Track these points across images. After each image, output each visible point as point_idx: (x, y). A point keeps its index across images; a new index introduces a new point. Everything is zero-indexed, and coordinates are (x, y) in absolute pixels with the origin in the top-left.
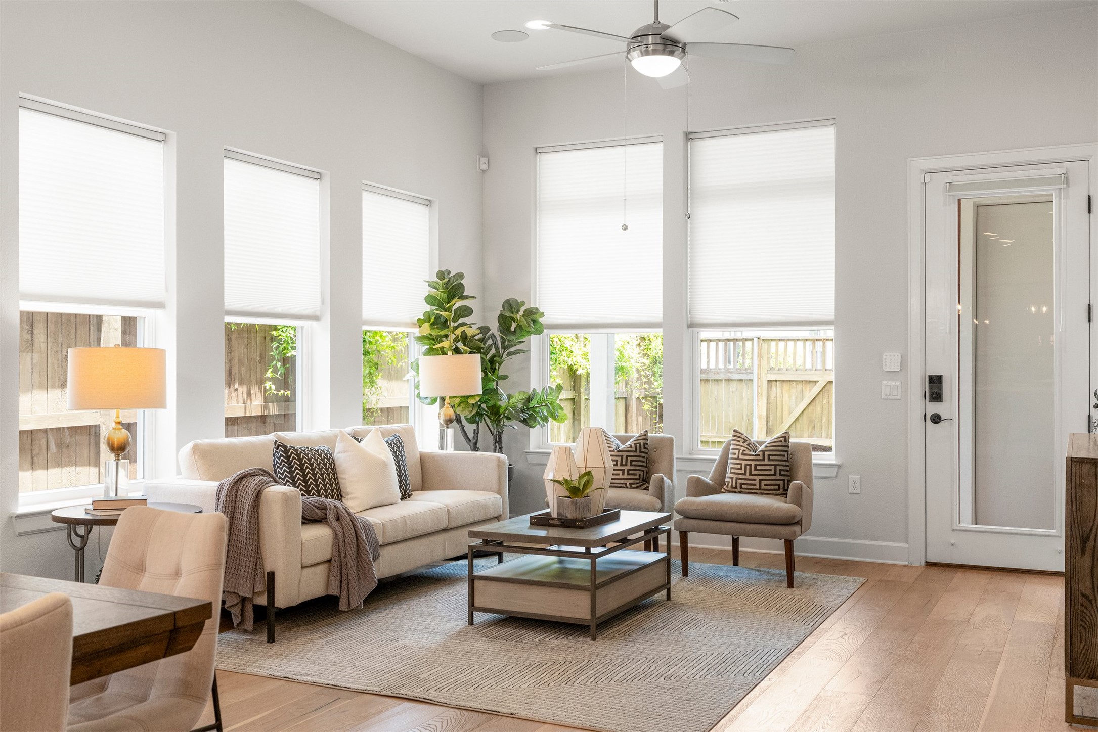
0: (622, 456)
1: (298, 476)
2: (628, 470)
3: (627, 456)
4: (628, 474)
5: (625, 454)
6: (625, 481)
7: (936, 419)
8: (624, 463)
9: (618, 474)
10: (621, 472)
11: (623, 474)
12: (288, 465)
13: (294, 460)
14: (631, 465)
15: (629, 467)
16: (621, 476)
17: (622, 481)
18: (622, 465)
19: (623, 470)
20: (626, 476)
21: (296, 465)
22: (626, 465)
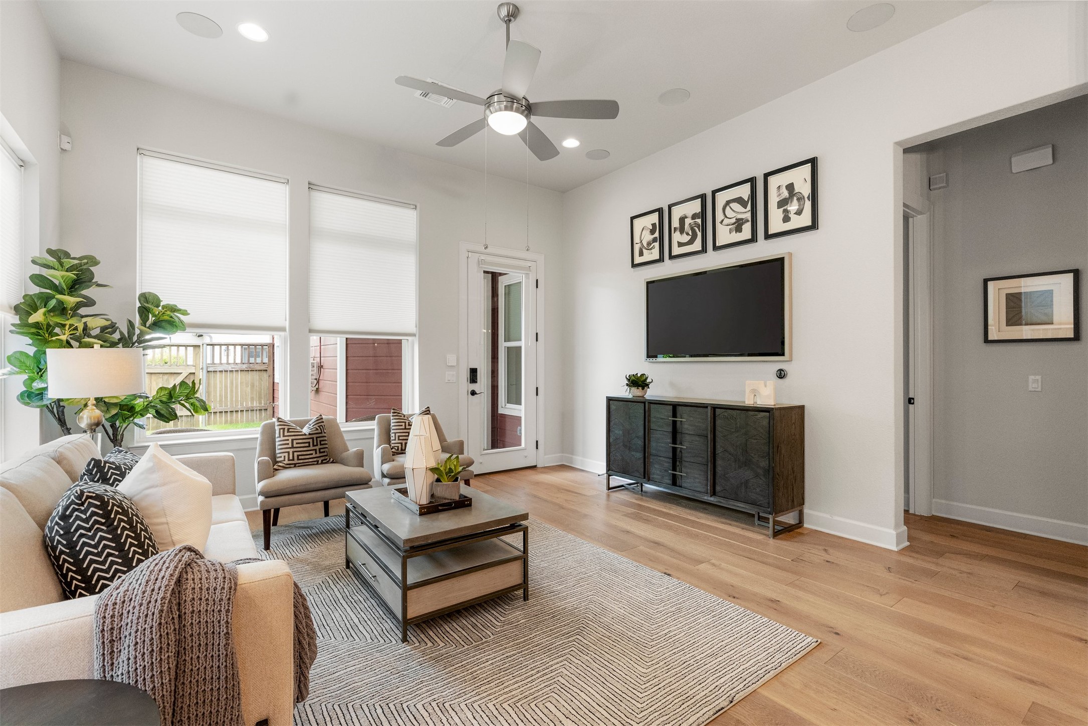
0: (313, 438)
1: (129, 540)
2: (320, 449)
3: (317, 438)
4: (320, 452)
5: (315, 436)
6: (318, 459)
7: (473, 393)
8: (315, 444)
9: (312, 454)
10: (313, 452)
11: (316, 453)
12: (107, 527)
13: (118, 516)
14: (321, 445)
15: (319, 446)
16: (314, 455)
17: (315, 460)
18: (314, 446)
19: (316, 450)
20: (318, 455)
21: (122, 524)
22: (317, 445)
